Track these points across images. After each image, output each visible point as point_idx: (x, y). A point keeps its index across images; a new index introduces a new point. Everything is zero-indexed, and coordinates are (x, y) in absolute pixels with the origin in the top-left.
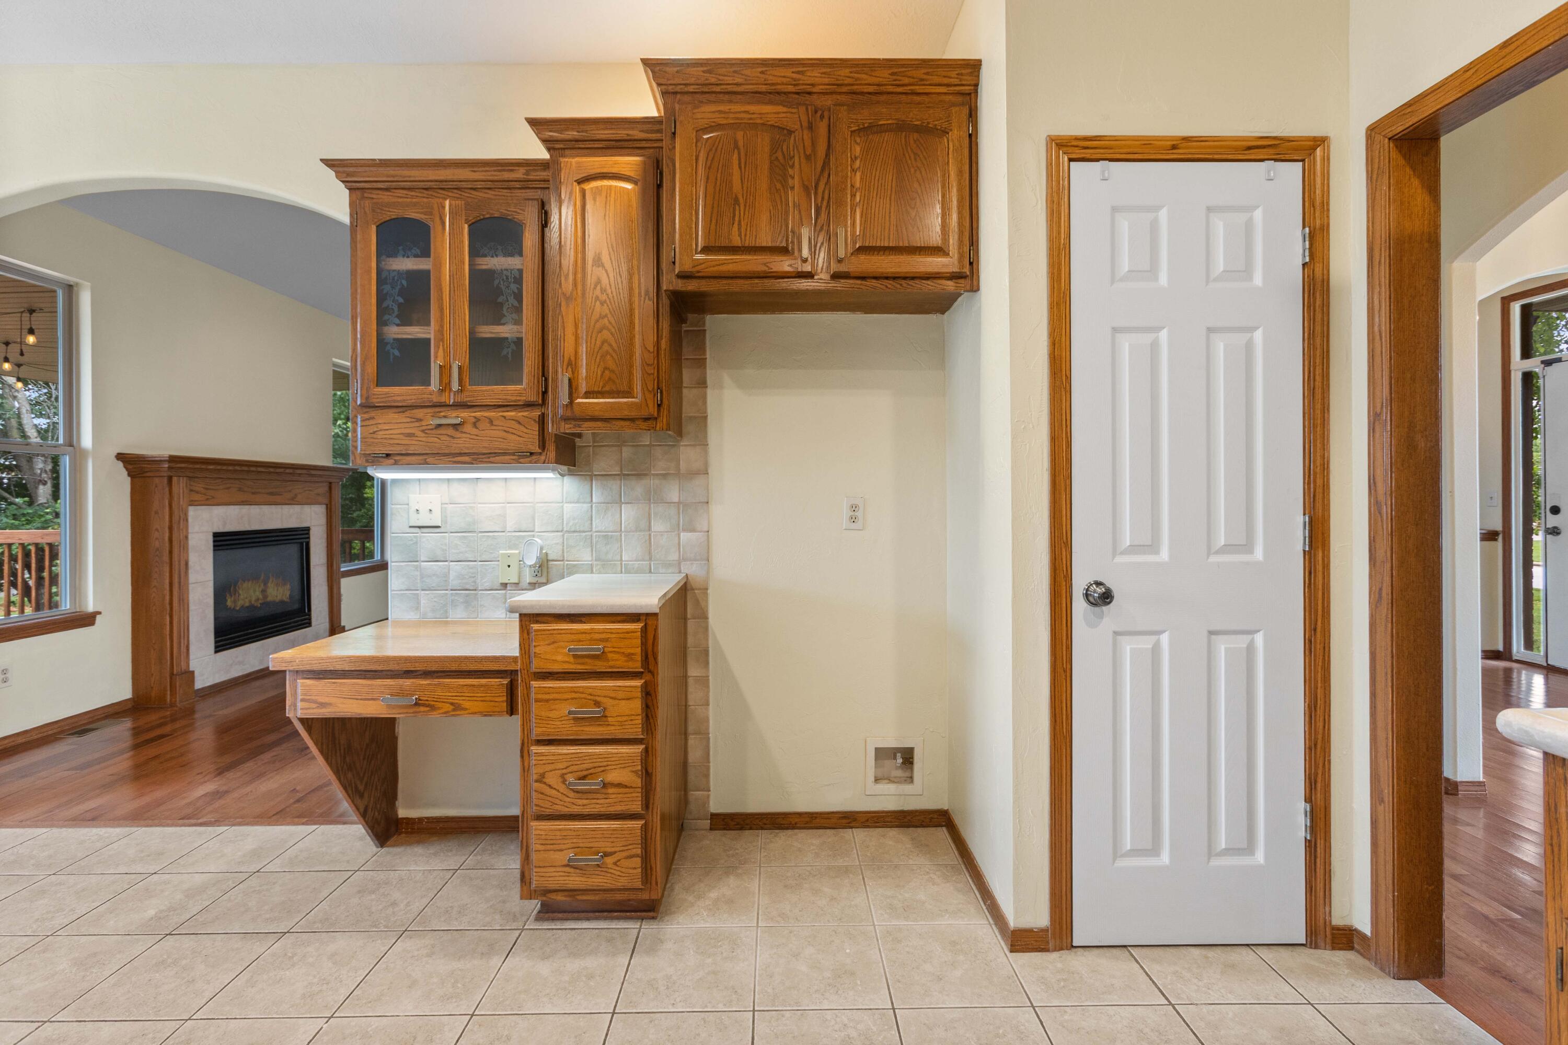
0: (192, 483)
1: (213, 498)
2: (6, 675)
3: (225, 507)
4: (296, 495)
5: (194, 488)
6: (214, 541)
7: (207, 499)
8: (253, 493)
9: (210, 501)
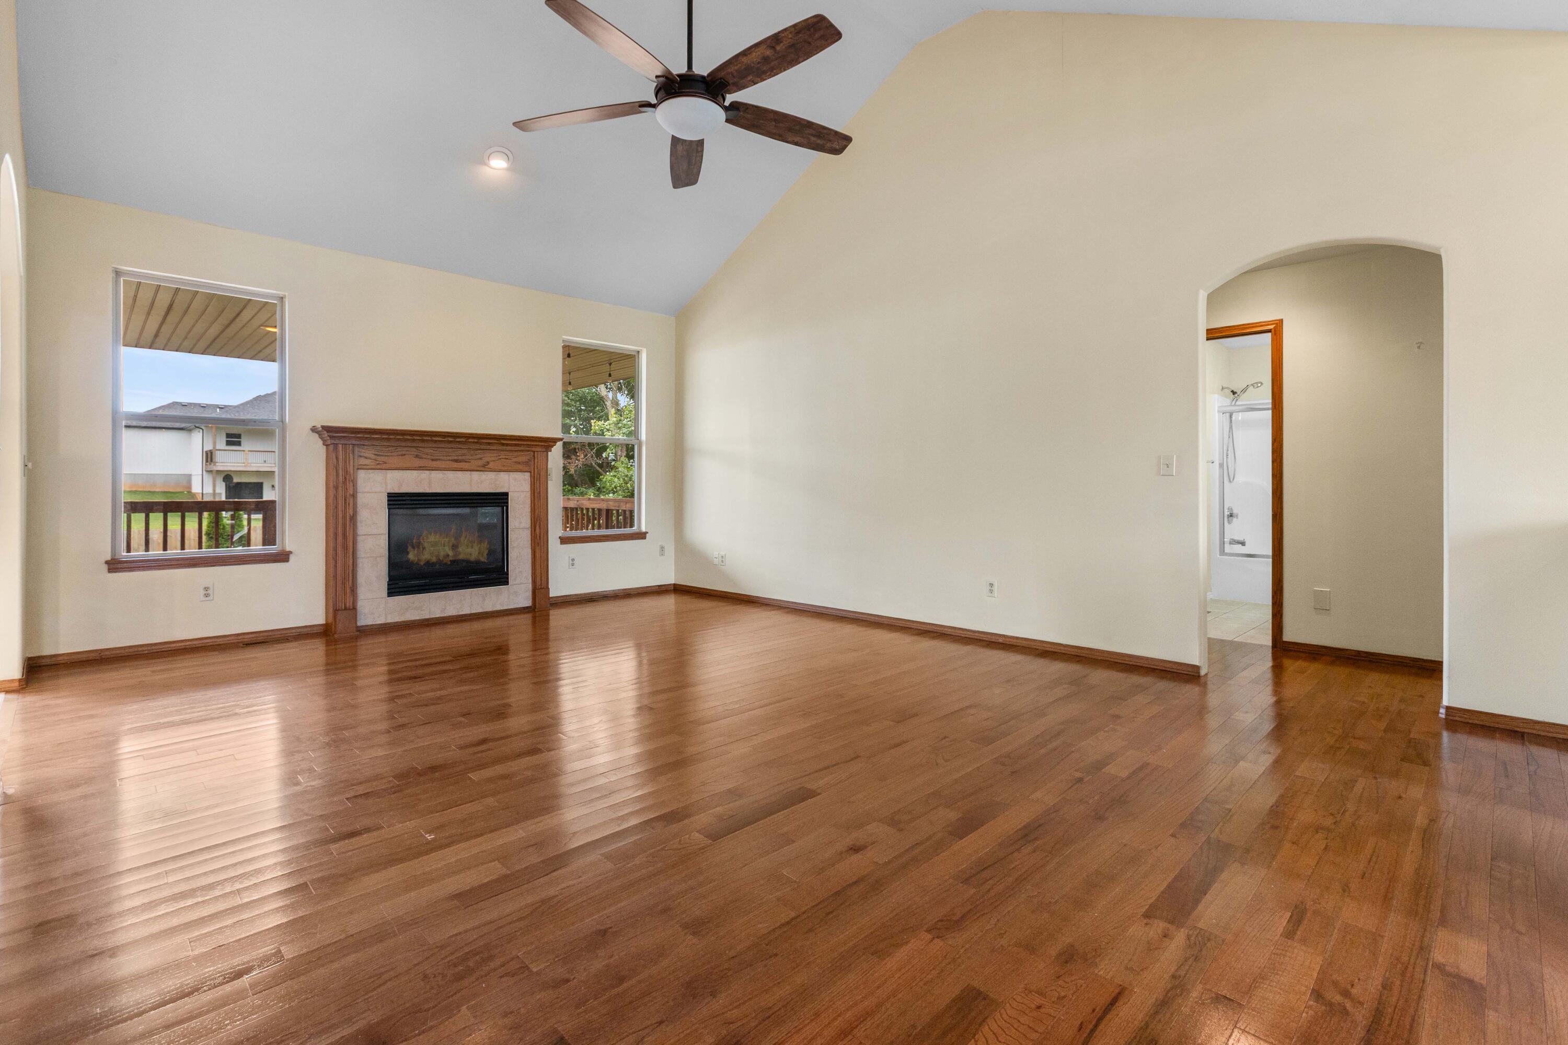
0: (361, 450)
1: (386, 463)
2: (208, 592)
3: (401, 472)
4: (488, 463)
5: (362, 454)
6: (388, 501)
7: (378, 464)
8: (433, 460)
9: (381, 466)
